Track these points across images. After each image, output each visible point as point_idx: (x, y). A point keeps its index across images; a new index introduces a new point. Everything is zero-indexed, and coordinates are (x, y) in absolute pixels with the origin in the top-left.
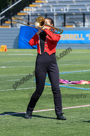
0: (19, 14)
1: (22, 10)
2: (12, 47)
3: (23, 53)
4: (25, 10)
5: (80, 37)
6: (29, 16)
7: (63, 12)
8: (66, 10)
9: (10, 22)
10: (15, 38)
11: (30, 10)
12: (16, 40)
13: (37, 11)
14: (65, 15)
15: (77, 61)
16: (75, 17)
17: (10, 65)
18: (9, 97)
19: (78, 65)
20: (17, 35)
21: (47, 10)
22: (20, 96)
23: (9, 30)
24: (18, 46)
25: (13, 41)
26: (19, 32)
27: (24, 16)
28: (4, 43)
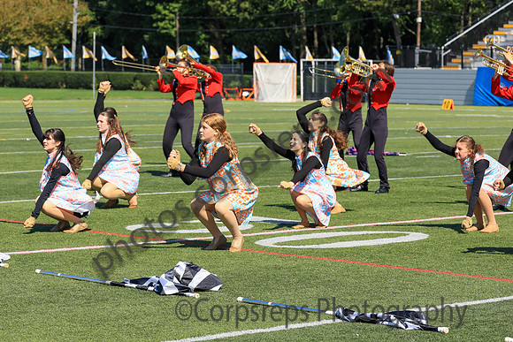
0: (475, 47)
1: (481, 40)
2: (463, 103)
3: (478, 112)
4: (485, 39)
6: (491, 50)
9: (460, 61)
10: (468, 87)
12: (469, 90)
13: (507, 41)
20: (472, 82)
23: (458, 73)
24: (472, 100)
25: (465, 92)
26: (475, 77)
27: (485, 50)
28: (448, 96)
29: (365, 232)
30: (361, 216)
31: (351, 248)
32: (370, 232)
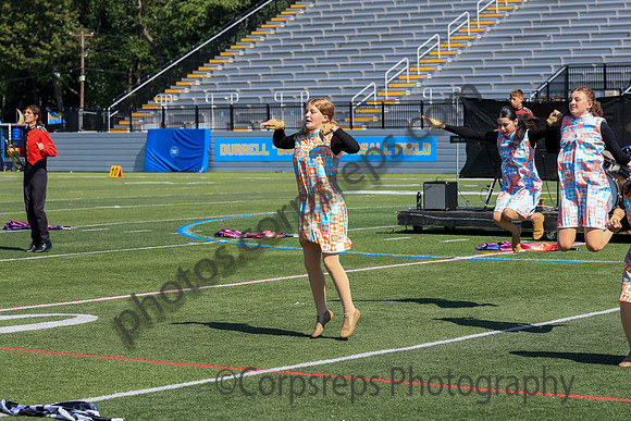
1: (152, 99)
2: (132, 169)
3: (153, 180)
4: (156, 99)
5: (261, 149)
6: (163, 110)
7: (228, 102)
8: (235, 99)
9: (129, 123)
10: (138, 151)
11: (166, 99)
13: (180, 100)
14: (232, 108)
15: (256, 194)
16: (250, 111)
17: (130, 204)
18: (129, 264)
19: (258, 202)
20: (142, 146)
21: (198, 99)
22: (149, 262)
23: (126, 136)
24: (143, 166)
26: (145, 140)
27: (155, 110)
28: (116, 162)
29: (27, 316)
30: (22, 298)
32: (33, 316)
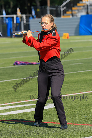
0: (78, 5)
2: (73, 34)
6: (87, 6)
12: (77, 28)
24: (79, 33)
25: (74, 29)
27: (83, 6)
29: (25, 105)
30: (23, 97)
31: (18, 114)
32: (28, 105)
